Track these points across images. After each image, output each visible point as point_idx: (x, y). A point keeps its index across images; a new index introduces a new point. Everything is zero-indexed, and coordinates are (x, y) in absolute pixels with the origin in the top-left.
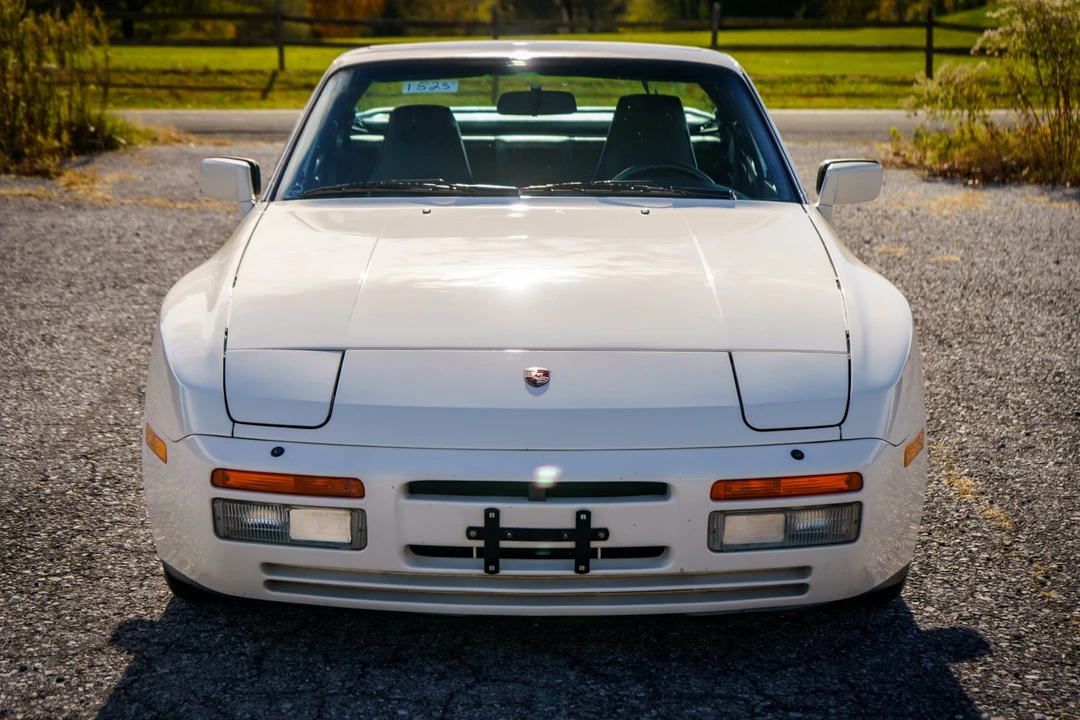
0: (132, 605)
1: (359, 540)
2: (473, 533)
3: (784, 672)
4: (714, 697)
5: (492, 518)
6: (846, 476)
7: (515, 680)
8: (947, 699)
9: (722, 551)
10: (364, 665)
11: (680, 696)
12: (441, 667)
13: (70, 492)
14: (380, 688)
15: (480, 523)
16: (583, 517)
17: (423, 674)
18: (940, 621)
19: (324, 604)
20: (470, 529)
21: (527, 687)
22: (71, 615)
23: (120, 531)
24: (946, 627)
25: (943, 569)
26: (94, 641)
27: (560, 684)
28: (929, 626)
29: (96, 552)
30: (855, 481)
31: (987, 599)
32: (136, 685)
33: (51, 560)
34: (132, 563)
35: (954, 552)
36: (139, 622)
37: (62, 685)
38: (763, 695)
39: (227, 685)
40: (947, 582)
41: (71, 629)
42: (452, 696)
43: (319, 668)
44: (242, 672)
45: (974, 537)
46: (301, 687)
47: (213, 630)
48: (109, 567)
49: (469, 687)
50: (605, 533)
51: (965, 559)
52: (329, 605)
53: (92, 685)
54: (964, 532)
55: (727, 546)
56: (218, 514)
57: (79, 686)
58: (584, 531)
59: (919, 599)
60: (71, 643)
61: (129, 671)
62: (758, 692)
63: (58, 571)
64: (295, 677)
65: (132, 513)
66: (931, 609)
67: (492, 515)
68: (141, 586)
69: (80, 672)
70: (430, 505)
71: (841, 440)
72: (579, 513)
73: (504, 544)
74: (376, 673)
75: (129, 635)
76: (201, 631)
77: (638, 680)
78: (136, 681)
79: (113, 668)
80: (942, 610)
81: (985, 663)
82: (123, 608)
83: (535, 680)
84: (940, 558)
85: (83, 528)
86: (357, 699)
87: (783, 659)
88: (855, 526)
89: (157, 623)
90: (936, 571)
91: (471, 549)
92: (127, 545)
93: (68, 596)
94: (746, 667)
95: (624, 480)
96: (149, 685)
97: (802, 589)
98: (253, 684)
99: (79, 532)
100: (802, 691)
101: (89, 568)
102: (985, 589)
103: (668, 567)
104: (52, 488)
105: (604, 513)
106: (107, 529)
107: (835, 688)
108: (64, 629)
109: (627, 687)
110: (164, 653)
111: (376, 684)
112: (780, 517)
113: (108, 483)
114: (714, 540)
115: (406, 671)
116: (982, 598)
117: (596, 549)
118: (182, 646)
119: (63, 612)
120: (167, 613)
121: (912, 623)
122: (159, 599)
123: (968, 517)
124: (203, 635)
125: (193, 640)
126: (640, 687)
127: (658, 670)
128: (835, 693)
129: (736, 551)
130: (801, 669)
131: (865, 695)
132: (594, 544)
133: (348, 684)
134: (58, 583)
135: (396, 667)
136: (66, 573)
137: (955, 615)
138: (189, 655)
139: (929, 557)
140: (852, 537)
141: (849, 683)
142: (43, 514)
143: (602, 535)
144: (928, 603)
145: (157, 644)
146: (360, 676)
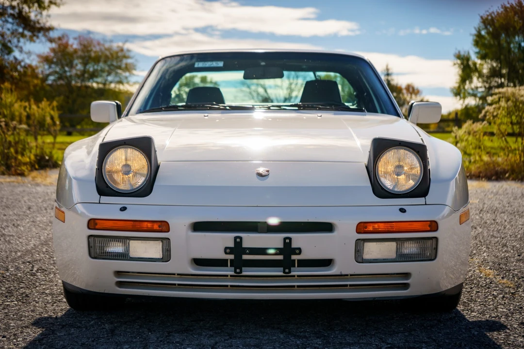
0: (47, 312)
1: (167, 256)
2: (228, 251)
3: (396, 335)
4: (359, 344)
5: (238, 242)
6: (429, 222)
7: (251, 338)
8: (486, 345)
9: (362, 263)
10: (169, 332)
11: (341, 343)
12: (211, 333)
13: (20, 274)
14: (178, 340)
15: (232, 245)
16: (287, 241)
17: (201, 335)
18: (480, 318)
19: (148, 295)
20: (226, 248)
21: (257, 340)
22: (14, 315)
23: (44, 287)
24: (483, 320)
25: (479, 300)
26: (24, 324)
27: (275, 339)
28: (475, 319)
29: (30, 294)
30: (433, 226)
31: (505, 310)
32: (45, 339)
33: (6, 297)
34: (49, 298)
35: (485, 295)
36: (50, 317)
37: (5, 339)
38: (385, 343)
39: (95, 339)
40: (482, 304)
41: (13, 320)
42: (216, 343)
43: (145, 334)
44: (103, 335)
45: (495, 290)
46: (134, 340)
47: (89, 320)
48: (37, 299)
49: (225, 340)
50: (299, 251)
51: (491, 297)
52: (150, 295)
53: (21, 339)
54: (489, 288)
55: (365, 260)
56: (91, 245)
57: (14, 339)
58: (288, 249)
59: (468, 310)
60: (12, 324)
61: (41, 334)
62: (383, 342)
63: (9, 301)
64: (131, 337)
65: (51, 281)
66: (475, 314)
67: (238, 240)
68: (53, 305)
69: (15, 335)
70: (205, 235)
71: (426, 204)
72: (285, 239)
73: (245, 257)
74: (176, 335)
75: (44, 322)
76: (82, 321)
77: (318, 338)
78: (45, 338)
79: (34, 333)
80: (480, 314)
81: (506, 332)
82: (42, 313)
83: (262, 338)
84: (478, 297)
85: (25, 286)
86: (165, 344)
87: (396, 330)
88: (434, 251)
89: (59, 318)
90: (476, 301)
91: (227, 260)
92: (46, 292)
93: (13, 309)
94: (376, 333)
95: (310, 221)
96: (53, 339)
97: (406, 286)
98: (109, 339)
99: (22, 288)
100: (407, 341)
101: (26, 300)
102: (502, 307)
103: (334, 271)
104: (10, 273)
105: (299, 240)
106: (37, 287)
107: (425, 341)
108: (9, 319)
109: (312, 340)
110: (61, 328)
111: (175, 339)
112: (394, 244)
113: (40, 271)
114: (358, 256)
115: (192, 334)
116: (501, 310)
117: (295, 260)
118: (71, 326)
119: (9, 314)
120: (65, 315)
121: (464, 319)
122: (62, 310)
123: (491, 283)
124: (83, 322)
125: (78, 324)
126: (319, 340)
127: (328, 334)
128: (425, 342)
129: (370, 262)
130: (406, 334)
131: (442, 343)
132: (294, 257)
133: (160, 339)
134: (8, 305)
135: (187, 333)
136: (14, 301)
137: (488, 316)
138: (75, 329)
139: (472, 296)
140: (433, 258)
141: (432, 339)
142: (4, 282)
143: (297, 251)
144: (472, 312)
145: (58, 325)
146: (167, 336)
